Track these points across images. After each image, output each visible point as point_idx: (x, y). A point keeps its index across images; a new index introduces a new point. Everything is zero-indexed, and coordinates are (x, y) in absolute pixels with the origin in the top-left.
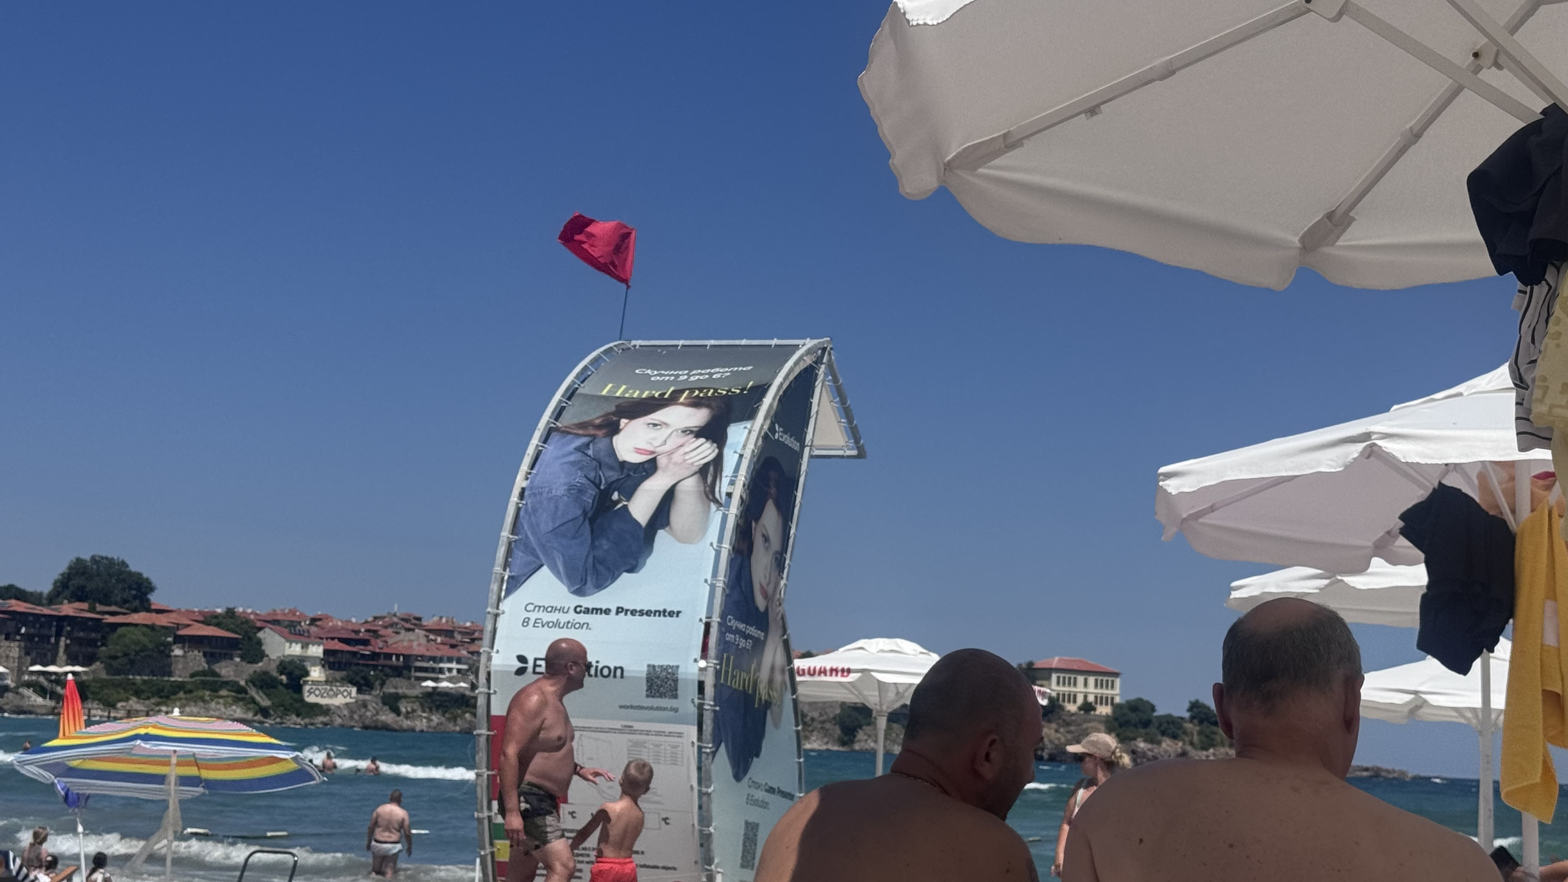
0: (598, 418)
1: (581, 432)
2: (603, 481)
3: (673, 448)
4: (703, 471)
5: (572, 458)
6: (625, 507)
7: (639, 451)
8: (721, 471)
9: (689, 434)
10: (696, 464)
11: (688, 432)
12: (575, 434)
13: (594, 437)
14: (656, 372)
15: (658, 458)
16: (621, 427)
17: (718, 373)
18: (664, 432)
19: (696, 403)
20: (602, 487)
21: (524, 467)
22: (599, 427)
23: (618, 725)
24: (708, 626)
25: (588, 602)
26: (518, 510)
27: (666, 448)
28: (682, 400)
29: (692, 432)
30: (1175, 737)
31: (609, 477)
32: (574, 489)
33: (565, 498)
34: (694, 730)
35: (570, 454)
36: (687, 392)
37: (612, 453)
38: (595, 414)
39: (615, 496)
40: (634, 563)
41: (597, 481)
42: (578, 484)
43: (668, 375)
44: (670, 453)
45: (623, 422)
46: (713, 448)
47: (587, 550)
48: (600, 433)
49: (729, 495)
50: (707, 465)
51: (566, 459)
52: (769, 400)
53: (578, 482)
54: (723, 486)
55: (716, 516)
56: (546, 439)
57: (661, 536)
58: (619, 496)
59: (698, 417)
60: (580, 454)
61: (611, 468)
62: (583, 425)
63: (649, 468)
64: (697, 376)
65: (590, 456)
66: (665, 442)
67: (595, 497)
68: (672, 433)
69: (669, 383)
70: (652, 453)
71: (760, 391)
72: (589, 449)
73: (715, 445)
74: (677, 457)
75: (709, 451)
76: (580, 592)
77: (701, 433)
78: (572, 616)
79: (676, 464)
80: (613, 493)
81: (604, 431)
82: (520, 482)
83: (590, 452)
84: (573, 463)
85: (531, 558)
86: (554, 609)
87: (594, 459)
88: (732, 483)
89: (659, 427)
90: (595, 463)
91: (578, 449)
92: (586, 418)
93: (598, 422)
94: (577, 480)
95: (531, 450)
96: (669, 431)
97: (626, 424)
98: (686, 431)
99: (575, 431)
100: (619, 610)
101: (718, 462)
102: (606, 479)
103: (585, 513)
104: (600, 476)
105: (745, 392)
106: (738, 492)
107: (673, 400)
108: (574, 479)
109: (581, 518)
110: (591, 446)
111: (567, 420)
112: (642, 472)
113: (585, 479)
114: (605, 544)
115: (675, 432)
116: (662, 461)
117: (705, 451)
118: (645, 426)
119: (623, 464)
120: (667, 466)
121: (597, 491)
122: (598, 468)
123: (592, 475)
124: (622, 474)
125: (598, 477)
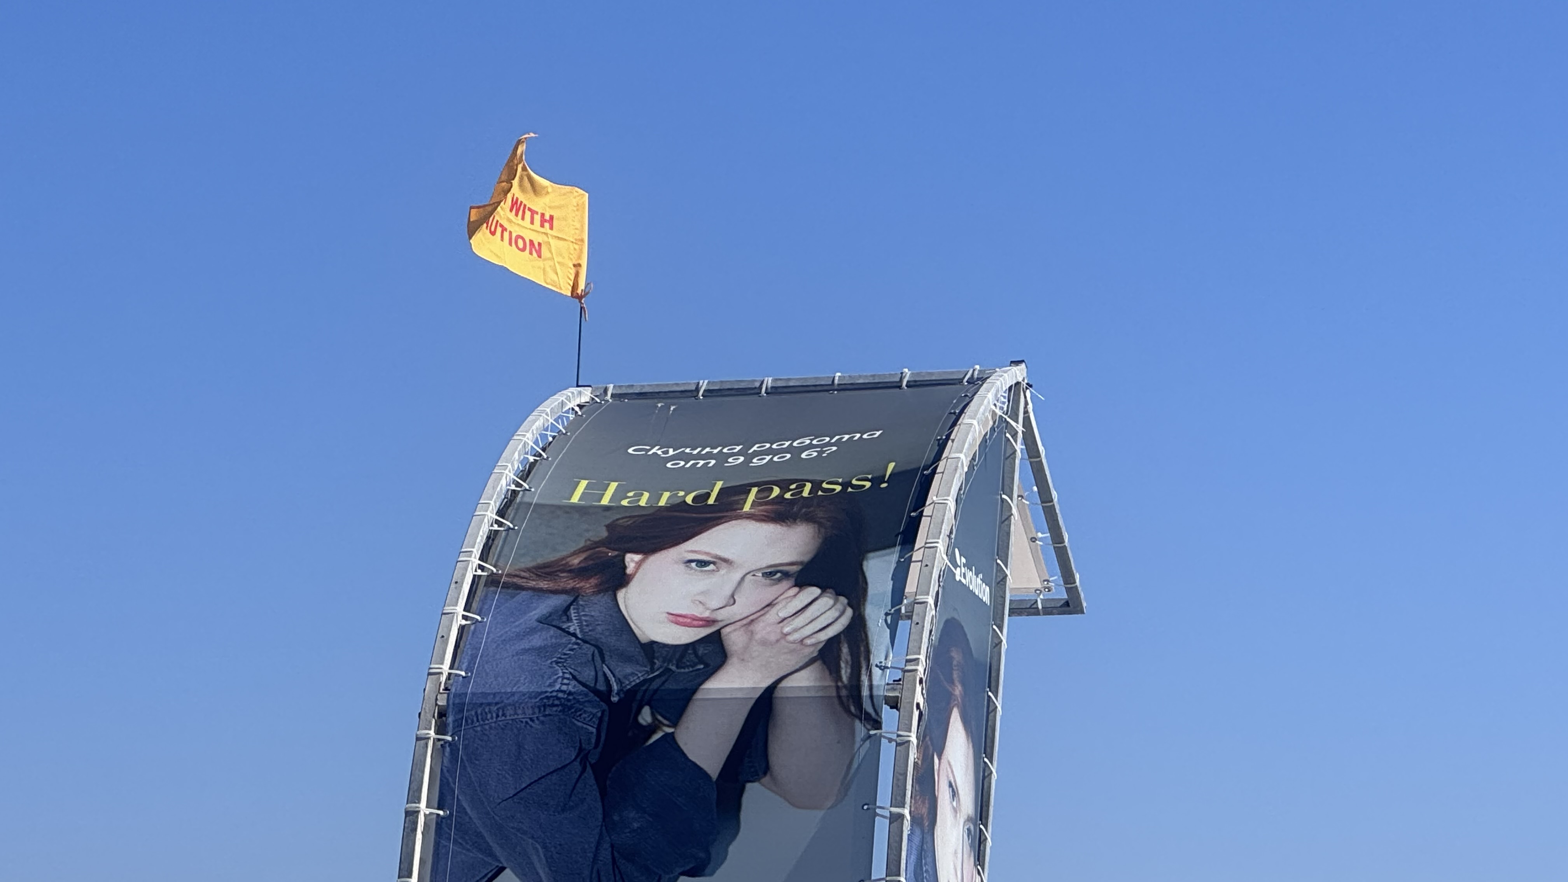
0: (575, 554)
1: (543, 584)
2: (615, 687)
3: (754, 610)
5: (537, 641)
6: (670, 739)
7: (678, 619)
8: (868, 652)
9: (779, 580)
10: (809, 642)
11: (779, 575)
12: (533, 589)
13: (576, 595)
14: (671, 452)
15: (725, 631)
16: (629, 571)
18: (726, 580)
20: (615, 699)
22: (581, 572)
27: (740, 610)
28: (747, 508)
29: (786, 575)
31: (626, 677)
32: (553, 705)
33: (536, 725)
35: (532, 631)
36: (754, 490)
39: (646, 717)
40: (702, 855)
41: (601, 687)
42: (560, 695)
45: (632, 560)
46: (839, 606)
47: (597, 831)
48: (588, 585)
50: (832, 644)
51: (525, 644)
53: (560, 691)
58: (653, 714)
60: (553, 631)
61: (628, 659)
62: (546, 570)
65: (574, 635)
66: (732, 600)
67: (601, 719)
68: (743, 579)
69: (711, 475)
70: (709, 622)
72: (569, 619)
73: (843, 600)
75: (833, 614)
79: (764, 643)
80: (639, 711)
81: (593, 581)
83: (573, 627)
84: (540, 651)
87: (585, 642)
89: (712, 567)
90: (588, 649)
91: (546, 621)
92: (552, 557)
93: (576, 561)
94: (557, 687)
96: (737, 576)
97: (639, 564)
98: (773, 574)
99: (532, 584)
102: (619, 682)
104: (605, 674)
105: (884, 485)
108: (550, 685)
109: (577, 766)
110: (572, 612)
112: (696, 664)
113: (574, 682)
115: (749, 577)
116: (734, 639)
118: (682, 567)
119: (651, 649)
120: (746, 648)
121: (604, 706)
122: (597, 658)
123: (587, 675)
124: (652, 670)
125: (601, 679)
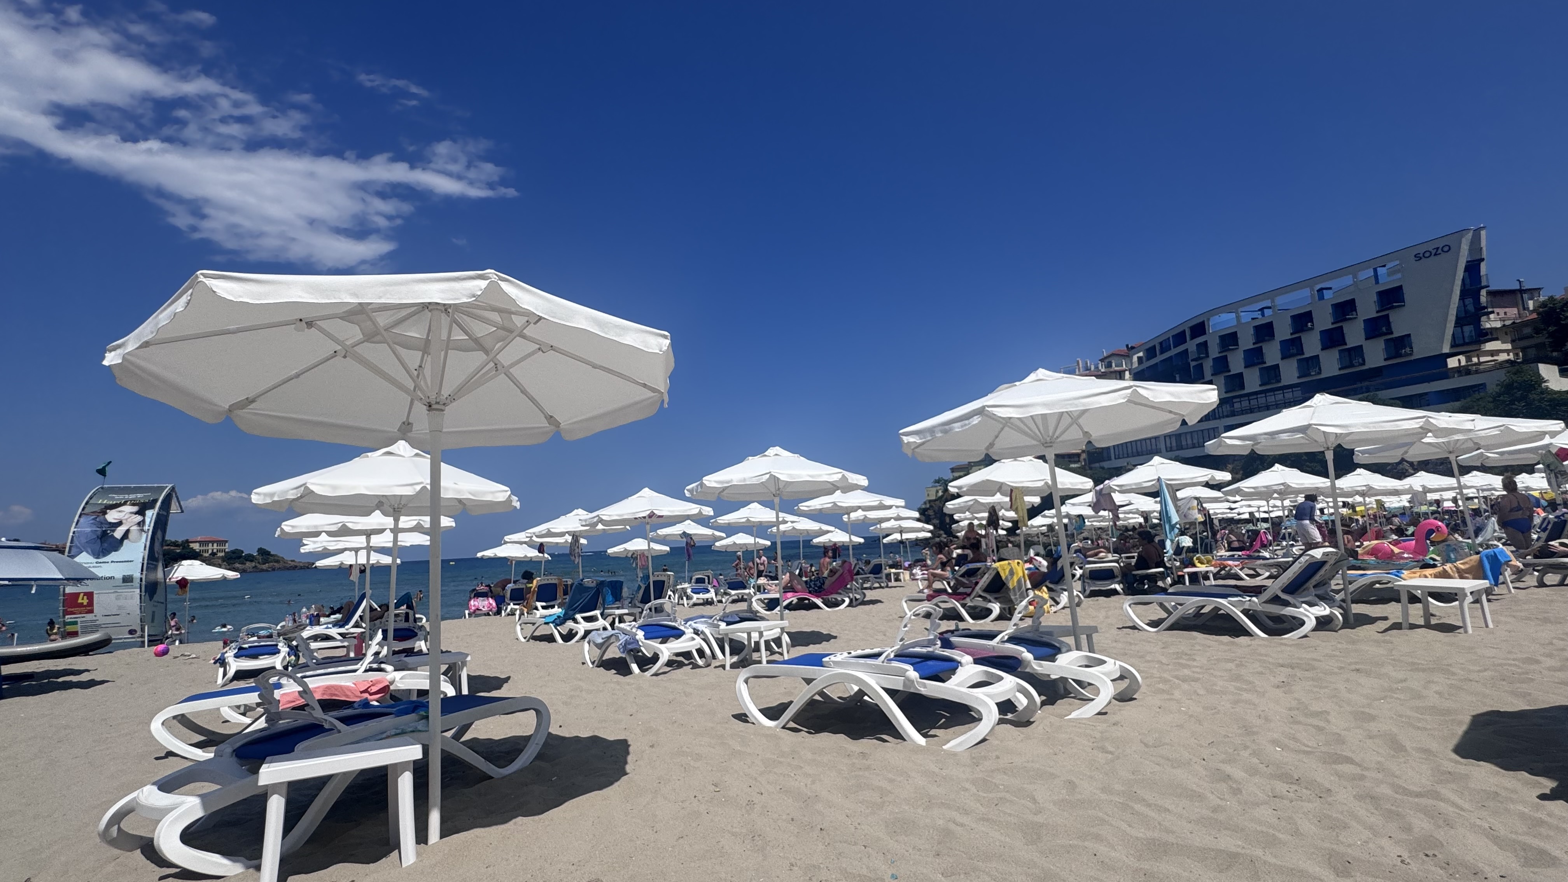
4: (139, 524)
17: (139, 495)
19: (133, 505)
21: (74, 524)
23: (112, 591)
24: (143, 564)
25: (99, 560)
26: (73, 537)
30: (252, 561)
34: (138, 590)
37: (106, 520)
38: (98, 509)
43: (121, 497)
44: (127, 519)
49: (148, 530)
52: (159, 504)
54: (146, 528)
55: (144, 535)
56: (80, 516)
57: (125, 541)
59: (135, 509)
63: (120, 523)
64: (132, 496)
71: (155, 501)
74: (129, 520)
76: (97, 558)
77: (136, 513)
78: (95, 565)
82: (73, 529)
85: (78, 550)
86: (88, 563)
88: (149, 526)
95: (76, 520)
100: (112, 562)
101: (144, 521)
103: (98, 537)
106: (151, 529)
107: (125, 504)
111: (86, 511)
114: (106, 545)
117: (139, 518)
